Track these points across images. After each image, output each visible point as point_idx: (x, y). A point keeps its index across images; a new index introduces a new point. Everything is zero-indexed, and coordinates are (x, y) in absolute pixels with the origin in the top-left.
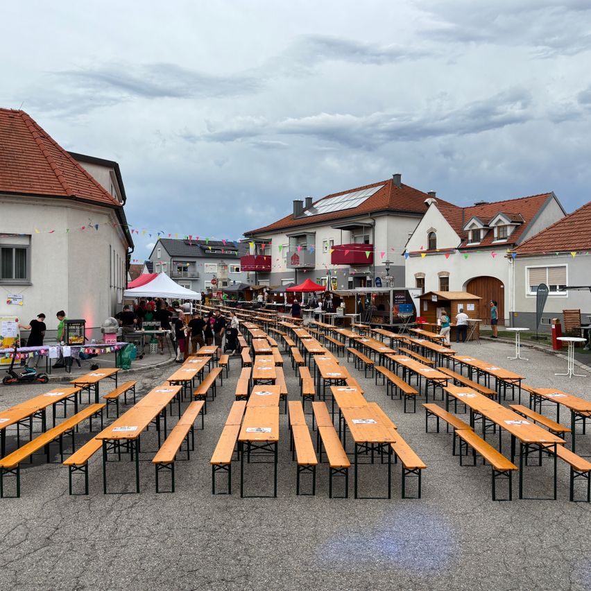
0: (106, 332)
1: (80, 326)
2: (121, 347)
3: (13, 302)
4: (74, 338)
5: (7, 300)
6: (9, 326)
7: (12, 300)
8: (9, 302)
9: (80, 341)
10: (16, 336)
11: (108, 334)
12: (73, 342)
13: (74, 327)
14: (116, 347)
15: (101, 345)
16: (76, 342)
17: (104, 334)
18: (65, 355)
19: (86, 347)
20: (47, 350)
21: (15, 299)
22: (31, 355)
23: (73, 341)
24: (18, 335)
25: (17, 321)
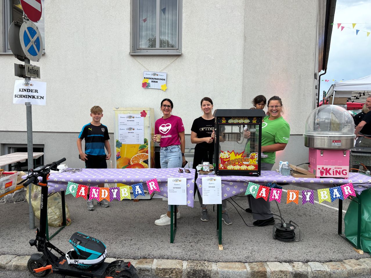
0: (318, 144)
1: (250, 125)
2: (360, 190)
3: (152, 85)
4: (233, 157)
5: (143, 81)
6: (131, 124)
7: (149, 81)
8: (145, 85)
9: (251, 165)
10: (142, 143)
11: (323, 150)
12: (230, 167)
13: (236, 129)
14: (347, 190)
15: (303, 180)
16: (237, 168)
17: (313, 150)
18: (206, 201)
19: (263, 184)
20: (163, 183)
21: (155, 81)
22: (125, 192)
23: (230, 162)
24: (146, 141)
25: (144, 114)
